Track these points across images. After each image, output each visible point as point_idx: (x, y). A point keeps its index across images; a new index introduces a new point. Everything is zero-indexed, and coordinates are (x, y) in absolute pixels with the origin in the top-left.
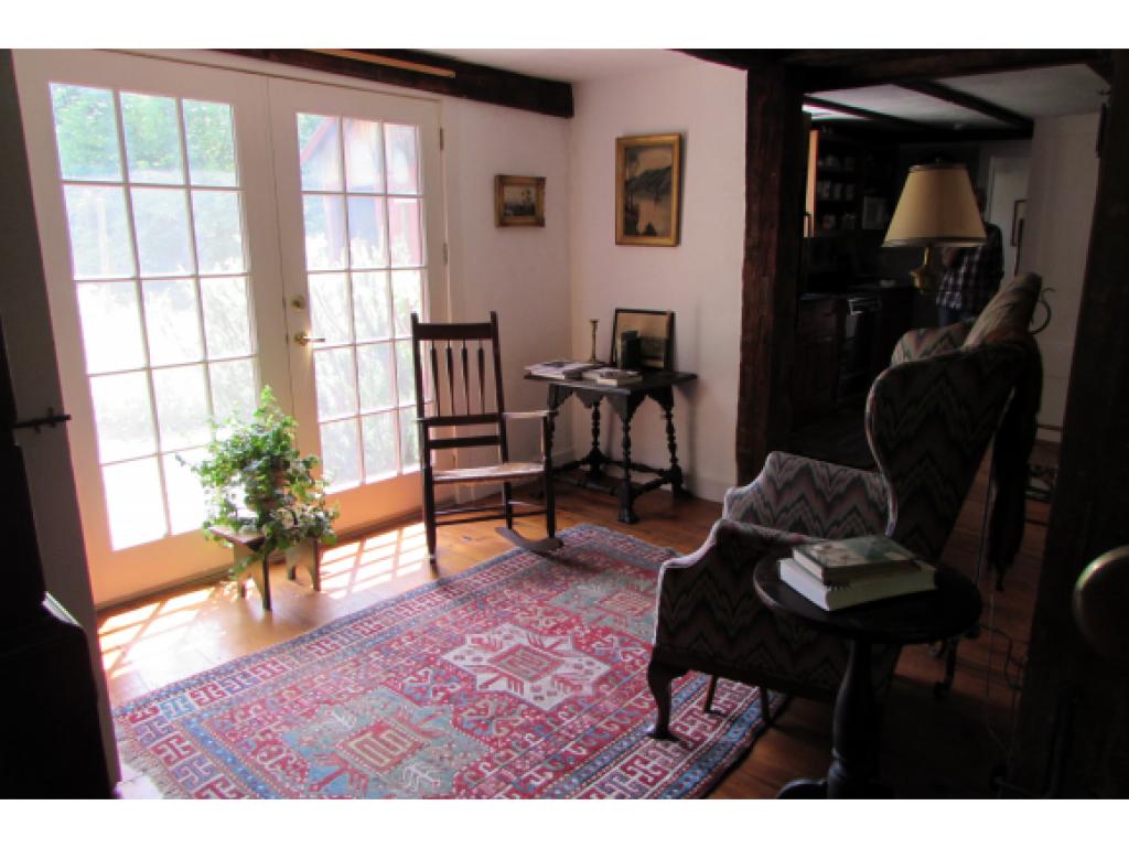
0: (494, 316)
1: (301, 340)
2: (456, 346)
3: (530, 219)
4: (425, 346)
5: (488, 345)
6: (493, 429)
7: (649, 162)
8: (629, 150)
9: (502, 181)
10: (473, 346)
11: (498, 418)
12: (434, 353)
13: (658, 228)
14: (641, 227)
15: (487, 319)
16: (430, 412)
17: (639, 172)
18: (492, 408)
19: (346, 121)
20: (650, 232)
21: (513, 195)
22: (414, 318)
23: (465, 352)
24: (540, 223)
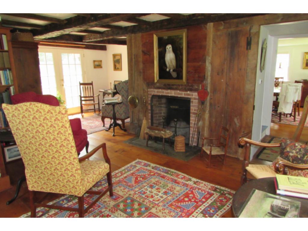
0: (92, 82)
1: (63, 85)
2: (86, 86)
3: (100, 67)
4: (82, 86)
5: (91, 86)
6: (92, 98)
7: (117, 58)
8: (114, 56)
9: (94, 61)
10: (89, 86)
11: (93, 97)
12: (83, 87)
13: (119, 68)
14: (117, 68)
15: (91, 82)
16: (82, 96)
17: (116, 59)
18: (92, 95)
19: (69, 54)
20: (118, 69)
21: (97, 63)
22: (80, 82)
23: (88, 87)
24: (101, 67)
